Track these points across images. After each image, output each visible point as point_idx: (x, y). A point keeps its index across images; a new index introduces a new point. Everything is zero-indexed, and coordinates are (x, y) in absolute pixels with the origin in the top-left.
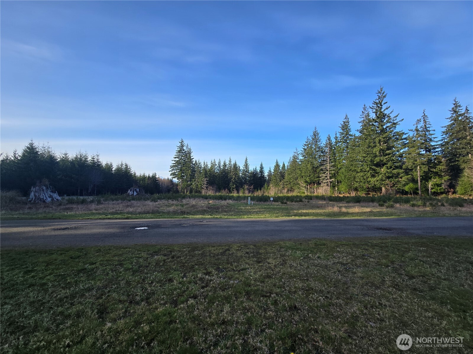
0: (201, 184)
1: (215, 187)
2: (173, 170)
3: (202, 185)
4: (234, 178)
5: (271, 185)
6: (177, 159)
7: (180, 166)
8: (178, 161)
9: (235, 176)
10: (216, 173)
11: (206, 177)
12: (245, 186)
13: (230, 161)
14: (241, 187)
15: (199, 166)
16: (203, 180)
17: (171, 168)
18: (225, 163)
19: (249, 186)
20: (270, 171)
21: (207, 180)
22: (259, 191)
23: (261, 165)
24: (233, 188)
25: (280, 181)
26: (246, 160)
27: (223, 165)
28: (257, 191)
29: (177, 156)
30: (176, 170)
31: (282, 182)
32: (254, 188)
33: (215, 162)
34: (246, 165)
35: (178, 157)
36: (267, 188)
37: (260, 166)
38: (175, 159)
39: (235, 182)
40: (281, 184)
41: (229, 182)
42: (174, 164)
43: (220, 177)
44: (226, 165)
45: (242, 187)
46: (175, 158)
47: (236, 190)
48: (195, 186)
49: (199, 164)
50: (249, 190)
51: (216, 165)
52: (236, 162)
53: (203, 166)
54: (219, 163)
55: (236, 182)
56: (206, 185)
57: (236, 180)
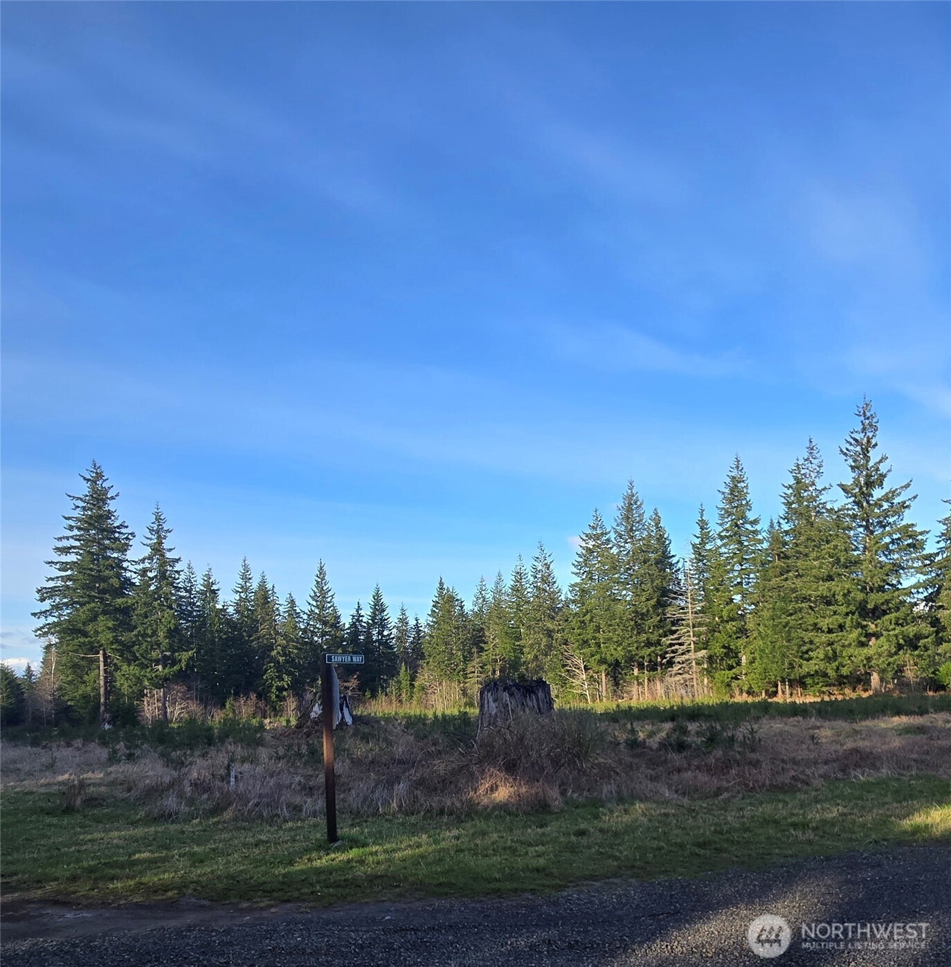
4: (284, 648)
5: (425, 675)
6: (72, 558)
8: (73, 566)
17: (42, 600)
22: (381, 697)
23: (377, 597)
24: (280, 689)
26: (322, 573)
28: (375, 695)
29: (71, 543)
32: (361, 688)
34: (321, 595)
35: (75, 550)
36: (412, 686)
37: (372, 600)
38: (63, 558)
39: (286, 666)
41: (261, 664)
42: (55, 579)
46: (66, 550)
55: (293, 662)
57: (290, 657)
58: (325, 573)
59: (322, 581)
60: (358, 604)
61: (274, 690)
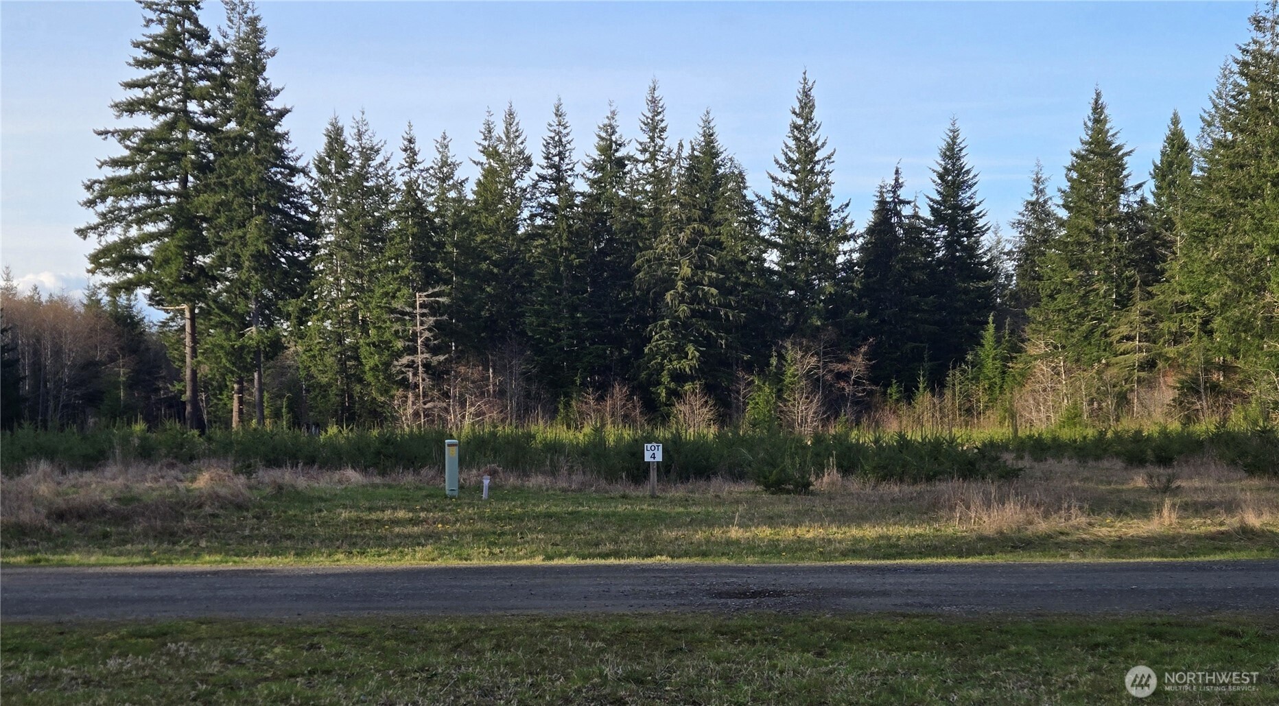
0: (378, 346)
1: (518, 365)
2: (108, 220)
3: (398, 355)
4: (691, 284)
5: (1037, 346)
6: (146, 122)
7: (174, 185)
8: (149, 138)
9: (699, 267)
10: (530, 236)
11: (430, 278)
12: (792, 353)
13: (654, 128)
14: (748, 368)
15: (362, 176)
16: (397, 305)
17: (91, 203)
18: (608, 147)
19: (835, 351)
20: (1037, 209)
21: (434, 309)
22: (924, 399)
23: (952, 153)
24: (679, 377)
25: (1124, 302)
26: (806, 106)
27: (596, 166)
28: (909, 395)
29: (138, 93)
30: (140, 222)
31: (1135, 315)
32: (879, 376)
33: (512, 136)
34: (804, 161)
35: (152, 107)
36: (1004, 372)
37: (936, 162)
38: (127, 122)
39: (702, 325)
40: (1124, 330)
41: (645, 322)
42: (115, 163)
43: (556, 277)
44: (620, 163)
45: (759, 364)
46: (131, 108)
47: (709, 389)
48: (329, 360)
49: (368, 154)
50: (828, 387)
51: (528, 163)
52: (709, 138)
53: (400, 181)
54: (558, 146)
55: (711, 316)
56: (435, 351)
57: (708, 304)
58: (813, 105)
59: (806, 123)
60: (897, 172)
61: (665, 379)
